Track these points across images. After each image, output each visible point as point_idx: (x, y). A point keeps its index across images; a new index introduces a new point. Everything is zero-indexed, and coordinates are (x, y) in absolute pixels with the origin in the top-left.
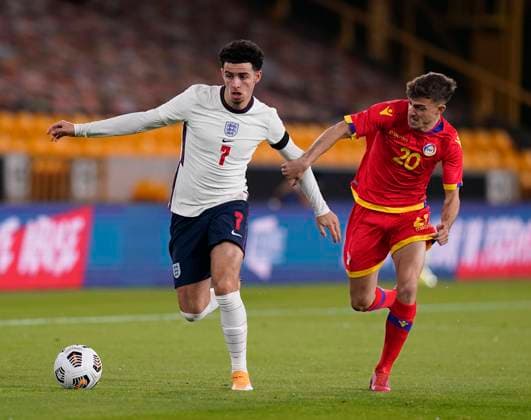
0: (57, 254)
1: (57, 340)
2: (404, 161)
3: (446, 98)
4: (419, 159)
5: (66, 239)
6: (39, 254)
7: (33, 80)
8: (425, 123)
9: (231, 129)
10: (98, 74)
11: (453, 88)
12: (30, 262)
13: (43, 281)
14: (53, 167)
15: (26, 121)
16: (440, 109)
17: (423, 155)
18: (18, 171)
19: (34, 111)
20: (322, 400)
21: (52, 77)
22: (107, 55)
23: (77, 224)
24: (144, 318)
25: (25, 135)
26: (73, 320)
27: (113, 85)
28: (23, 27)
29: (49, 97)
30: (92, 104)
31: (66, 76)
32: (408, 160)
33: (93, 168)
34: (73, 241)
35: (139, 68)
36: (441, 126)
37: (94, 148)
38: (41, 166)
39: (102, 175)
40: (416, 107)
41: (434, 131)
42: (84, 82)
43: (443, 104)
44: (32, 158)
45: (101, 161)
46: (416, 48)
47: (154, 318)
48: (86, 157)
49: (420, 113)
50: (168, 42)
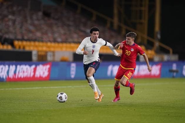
0: (44, 73)
1: (44, 92)
2: (127, 53)
3: (135, 37)
4: (130, 53)
5: (46, 69)
6: (40, 73)
7: (38, 34)
8: (130, 43)
9: (94, 47)
10: (53, 33)
11: (136, 35)
12: (38, 74)
13: (41, 79)
14: (43, 53)
15: (37, 43)
16: (133, 40)
17: (131, 51)
18: (35, 54)
19: (39, 41)
20: (103, 105)
21: (43, 34)
22: (55, 29)
23: (48, 66)
24: (63, 87)
25: (36, 46)
26: (47, 88)
27: (56, 35)
28: (36, 22)
29: (42, 38)
30: (52, 39)
31: (46, 33)
32: (128, 53)
33: (52, 54)
34: (47, 70)
35: (62, 32)
36: (134, 45)
37: (52, 49)
38: (40, 53)
39: (54, 55)
40: (128, 39)
41: (133, 45)
42: (50, 35)
43: (134, 39)
44: (38, 52)
45: (54, 52)
46: (124, 27)
47: (65, 87)
48: (50, 51)
49: (129, 40)
50: (69, 26)
